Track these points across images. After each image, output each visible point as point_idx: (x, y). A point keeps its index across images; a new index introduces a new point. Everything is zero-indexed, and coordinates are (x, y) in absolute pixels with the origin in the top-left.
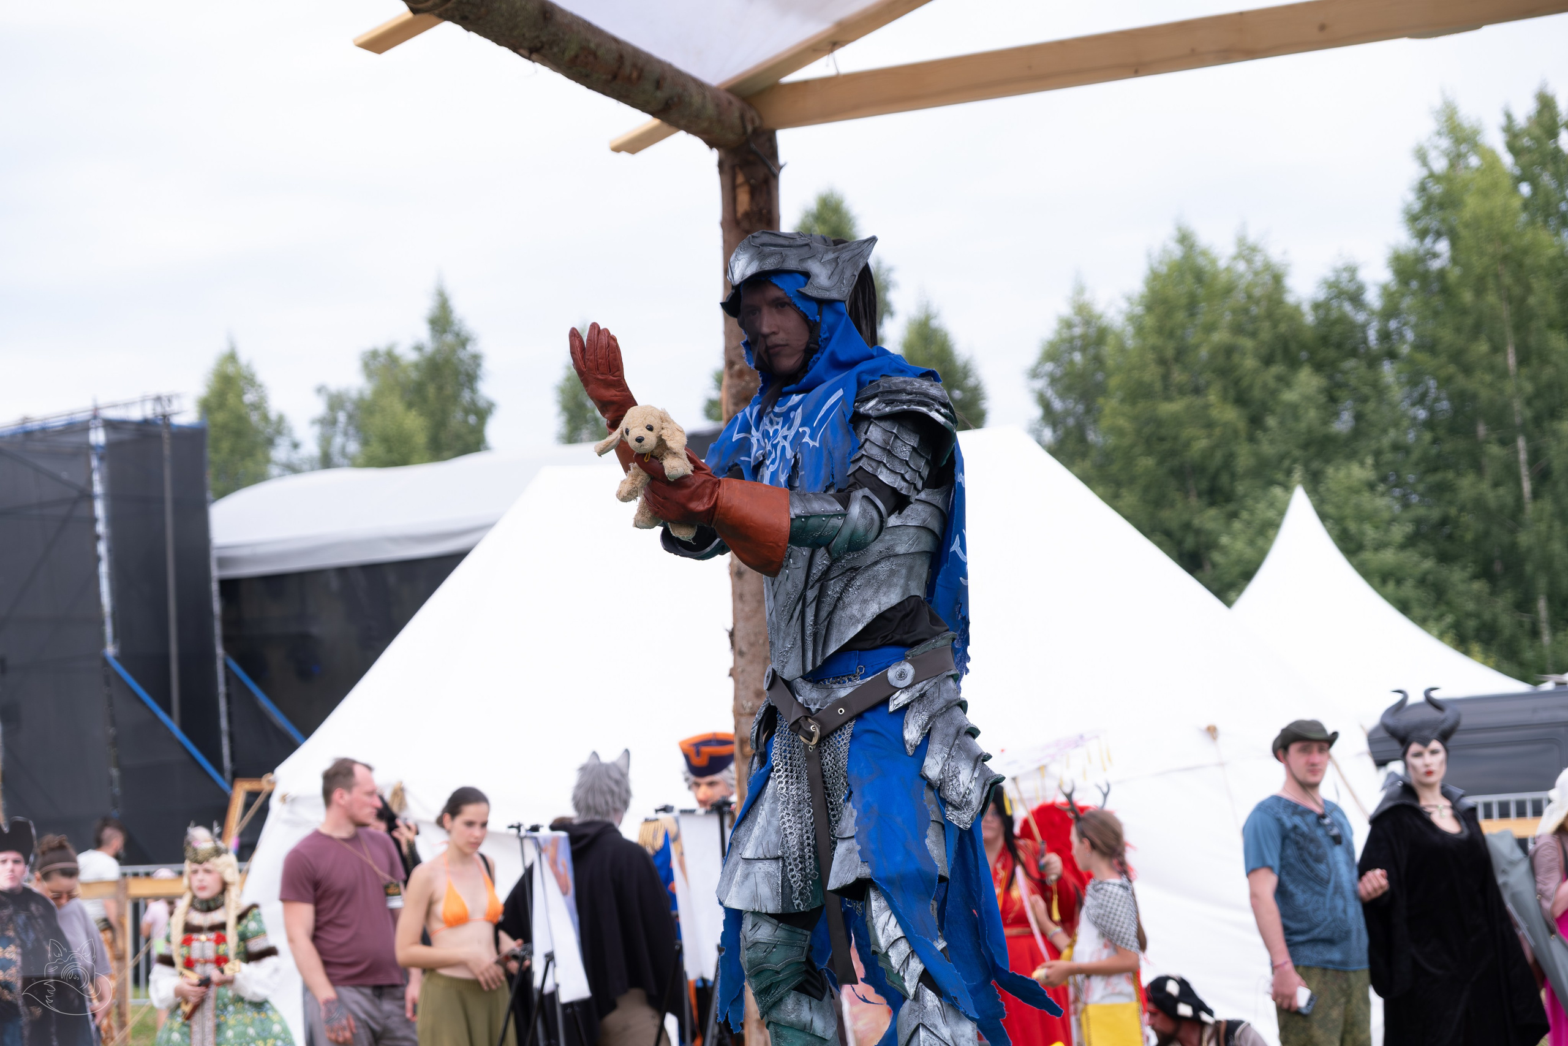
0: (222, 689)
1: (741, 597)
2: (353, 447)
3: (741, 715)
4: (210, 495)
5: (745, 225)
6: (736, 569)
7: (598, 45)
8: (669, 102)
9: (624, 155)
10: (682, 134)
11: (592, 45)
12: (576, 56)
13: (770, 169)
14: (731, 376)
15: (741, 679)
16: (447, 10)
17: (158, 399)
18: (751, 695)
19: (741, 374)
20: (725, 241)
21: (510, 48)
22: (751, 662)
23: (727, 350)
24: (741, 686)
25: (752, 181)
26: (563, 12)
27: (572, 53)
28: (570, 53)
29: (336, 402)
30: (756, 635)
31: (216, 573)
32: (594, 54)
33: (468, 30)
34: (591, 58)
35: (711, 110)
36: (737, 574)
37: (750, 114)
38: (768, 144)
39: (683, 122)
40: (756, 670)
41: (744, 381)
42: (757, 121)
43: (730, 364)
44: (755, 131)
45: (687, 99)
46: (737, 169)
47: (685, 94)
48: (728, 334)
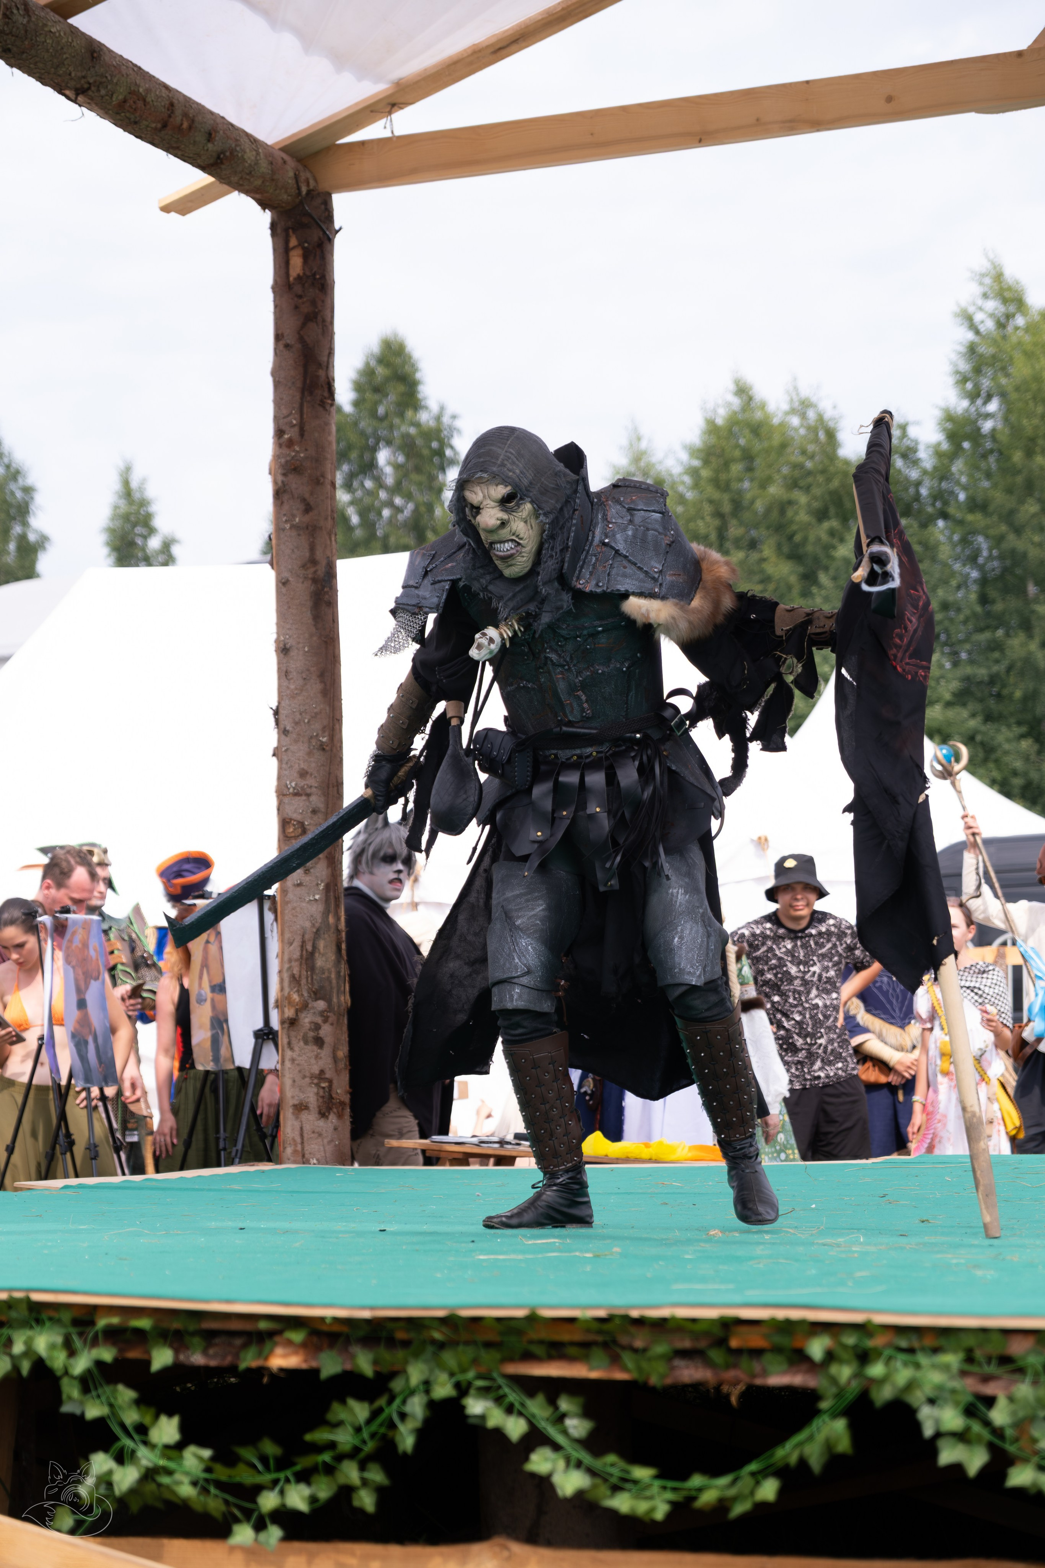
1: (287, 674)
3: (284, 795)
5: (298, 289)
6: (282, 645)
7: (148, 91)
8: (222, 156)
9: (173, 214)
10: (236, 193)
11: (141, 90)
12: (125, 101)
13: (325, 233)
14: (280, 445)
15: (285, 758)
18: (295, 774)
19: (290, 443)
20: (276, 306)
21: (55, 89)
22: (296, 741)
23: (276, 418)
24: (284, 766)
25: (306, 245)
26: (110, 51)
27: (121, 97)
28: (118, 97)
30: (301, 714)
32: (144, 100)
33: (11, 66)
34: (140, 104)
35: (264, 167)
36: (283, 650)
37: (303, 175)
38: (323, 207)
39: (235, 179)
40: (301, 750)
41: (294, 451)
42: (312, 183)
43: (279, 433)
44: (309, 192)
45: (240, 155)
46: (291, 231)
47: (238, 149)
48: (278, 402)
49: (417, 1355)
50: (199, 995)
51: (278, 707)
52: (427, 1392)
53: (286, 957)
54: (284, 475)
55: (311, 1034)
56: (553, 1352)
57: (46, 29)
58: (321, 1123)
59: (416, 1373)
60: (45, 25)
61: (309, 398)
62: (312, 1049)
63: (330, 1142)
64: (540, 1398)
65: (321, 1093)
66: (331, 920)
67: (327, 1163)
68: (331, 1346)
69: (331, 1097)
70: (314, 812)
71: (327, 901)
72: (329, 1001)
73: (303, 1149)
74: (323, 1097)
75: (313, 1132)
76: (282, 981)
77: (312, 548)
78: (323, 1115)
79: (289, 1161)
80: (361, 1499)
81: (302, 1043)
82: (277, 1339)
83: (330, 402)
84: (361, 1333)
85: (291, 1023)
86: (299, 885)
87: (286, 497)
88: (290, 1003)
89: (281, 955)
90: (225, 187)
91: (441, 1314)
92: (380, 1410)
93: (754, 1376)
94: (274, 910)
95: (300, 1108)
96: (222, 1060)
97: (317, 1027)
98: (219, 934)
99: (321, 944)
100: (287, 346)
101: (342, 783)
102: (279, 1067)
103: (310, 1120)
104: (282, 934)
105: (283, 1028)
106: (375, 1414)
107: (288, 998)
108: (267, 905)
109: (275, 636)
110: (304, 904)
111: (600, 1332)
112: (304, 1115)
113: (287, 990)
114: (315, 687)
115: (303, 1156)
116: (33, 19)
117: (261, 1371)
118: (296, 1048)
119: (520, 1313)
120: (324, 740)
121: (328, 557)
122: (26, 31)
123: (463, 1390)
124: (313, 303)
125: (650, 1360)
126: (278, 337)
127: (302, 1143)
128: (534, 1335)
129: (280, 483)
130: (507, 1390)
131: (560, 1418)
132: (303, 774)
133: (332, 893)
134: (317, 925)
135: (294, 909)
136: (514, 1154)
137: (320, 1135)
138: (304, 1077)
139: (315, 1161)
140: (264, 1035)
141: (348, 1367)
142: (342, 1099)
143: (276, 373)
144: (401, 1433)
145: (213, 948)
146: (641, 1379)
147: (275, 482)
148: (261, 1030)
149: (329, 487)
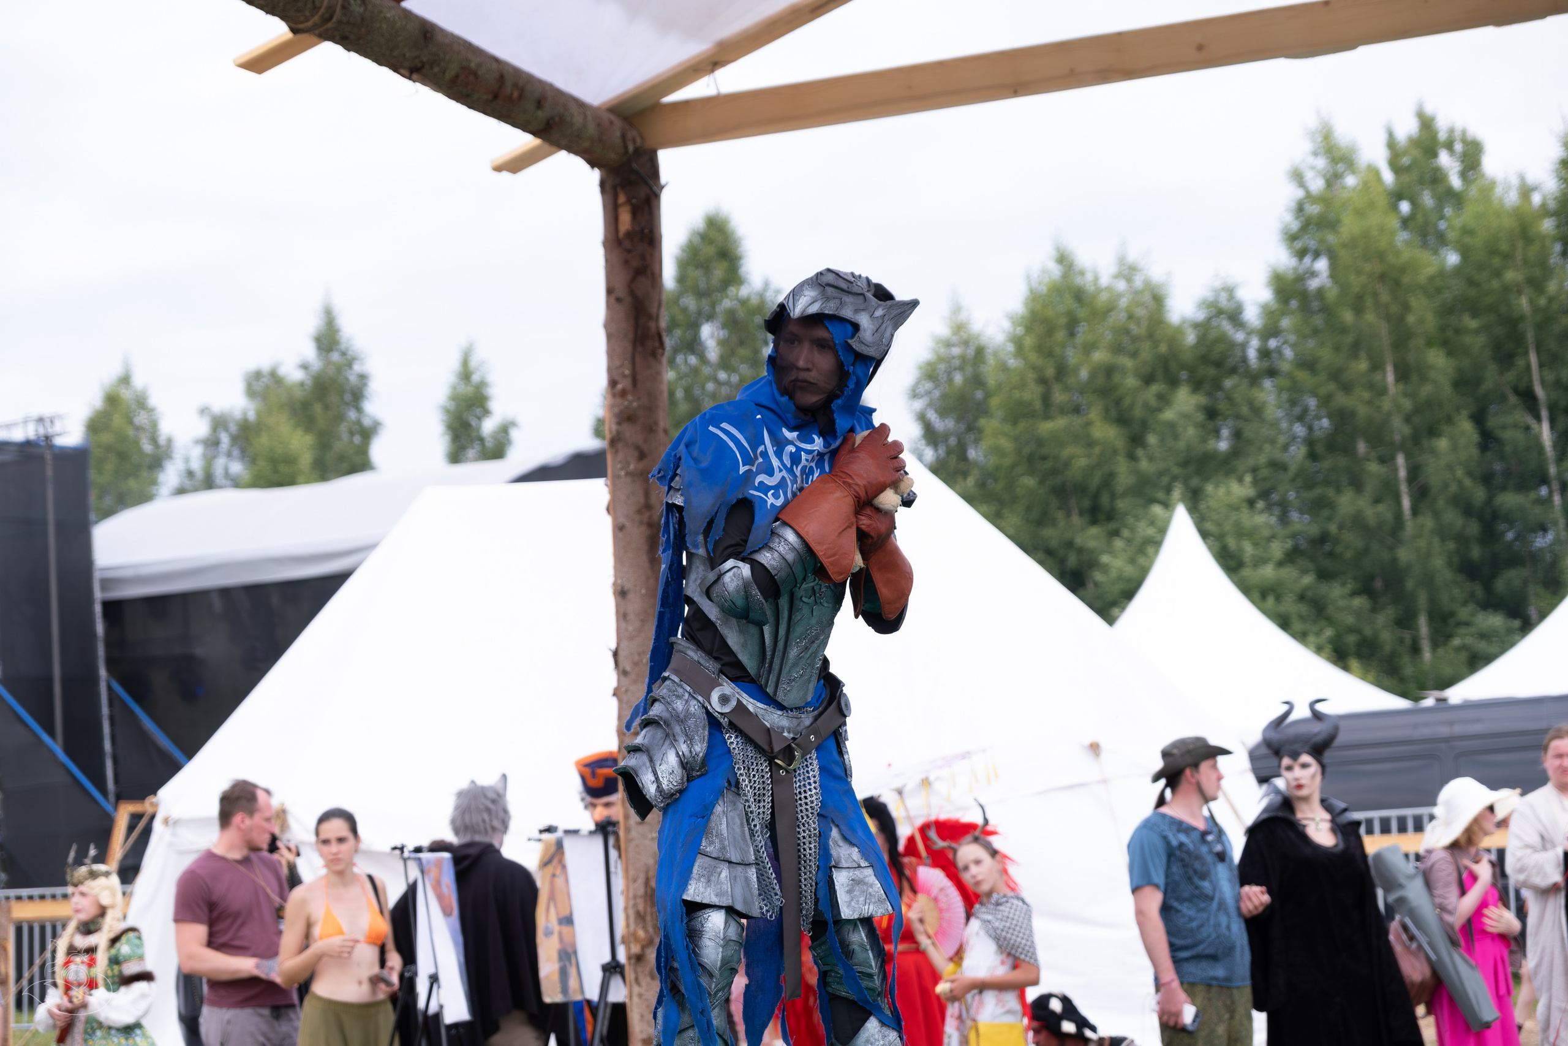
0: (105, 710)
1: (625, 616)
2: (237, 467)
4: (92, 516)
5: (627, 244)
6: (619, 588)
7: (479, 65)
8: (550, 122)
9: (505, 175)
10: (563, 154)
11: (473, 65)
12: (457, 76)
13: (651, 189)
14: (614, 395)
15: (625, 699)
16: (327, 30)
17: (40, 420)
19: (623, 394)
20: (607, 261)
21: (391, 69)
22: (635, 682)
23: (609, 369)
24: (624, 707)
25: (634, 201)
26: (443, 31)
27: (453, 73)
28: (450, 74)
29: (219, 423)
30: (639, 654)
31: (98, 595)
32: (475, 74)
33: (349, 50)
34: (471, 78)
35: (592, 129)
36: (621, 593)
37: (631, 133)
38: (648, 164)
39: (564, 142)
41: (627, 400)
42: (638, 141)
43: (613, 383)
44: (636, 151)
45: (568, 120)
46: (619, 189)
47: (568, 113)
48: (611, 354)
50: (547, 928)
51: (617, 649)
53: (631, 894)
54: (619, 423)
57: (382, 15)
60: (381, 12)
61: (639, 349)
76: (627, 918)
77: (647, 494)
81: (648, 979)
83: (660, 351)
85: (639, 959)
87: (620, 445)
88: (636, 939)
89: (626, 892)
90: (552, 148)
94: (618, 847)
96: (571, 991)
98: (564, 867)
100: (618, 300)
102: (627, 1001)
104: (626, 871)
105: (630, 964)
107: (634, 935)
108: (611, 841)
109: (612, 580)
110: (647, 842)
113: (632, 927)
116: (370, 7)
118: (644, 984)
122: (363, 19)
124: (643, 257)
126: (610, 291)
129: (614, 432)
135: (637, 846)
140: (612, 969)
143: (607, 326)
145: (560, 881)
148: (608, 964)
149: (661, 435)
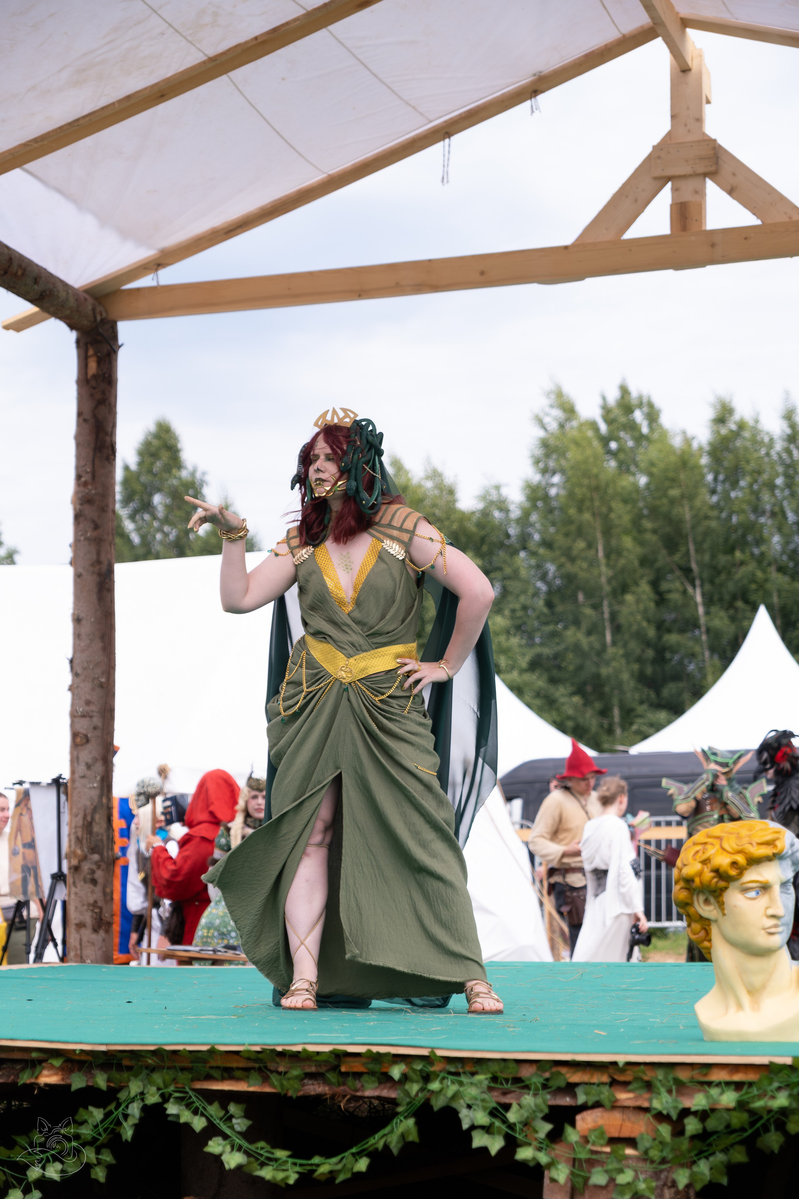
1: (79, 636)
3: (75, 717)
5: (93, 383)
6: (76, 617)
8: (43, 294)
9: (11, 332)
10: (53, 319)
13: (112, 347)
14: (79, 485)
15: (76, 692)
18: (83, 703)
19: (85, 484)
20: (78, 394)
22: (84, 681)
23: (77, 468)
24: (75, 697)
25: (99, 354)
30: (87, 662)
35: (72, 302)
36: (77, 620)
37: (99, 309)
38: (111, 330)
39: (52, 309)
40: (87, 687)
41: (88, 488)
42: (104, 315)
43: (78, 477)
44: (102, 320)
45: (55, 294)
46: (89, 346)
47: (55, 289)
48: (78, 457)
49: (136, 1076)
50: (15, 849)
51: (72, 658)
52: (143, 1100)
53: (73, 825)
54: (81, 504)
55: (89, 877)
56: (226, 1075)
58: (94, 936)
59: (135, 1087)
61: (98, 455)
62: (89, 887)
63: (100, 948)
64: (216, 1105)
65: (94, 915)
66: (104, 800)
67: (97, 962)
68: (80, 1070)
69: (101, 919)
70: (95, 728)
71: (102, 788)
72: (101, 854)
73: (81, 953)
74: (96, 919)
75: (89, 942)
76: (70, 841)
77: (98, 554)
78: (95, 930)
79: (72, 961)
80: (96, 1173)
81: (82, 883)
82: (44, 1064)
84: (101, 1061)
85: (76, 869)
86: (83, 777)
87: (81, 519)
88: (76, 855)
89: (70, 824)
90: (46, 315)
91: (152, 1048)
92: (110, 1113)
93: (357, 1090)
94: (66, 794)
95: (80, 925)
97: (93, 872)
98: (29, 810)
99: (97, 817)
100: (85, 420)
101: (114, 710)
102: (67, 898)
103: (87, 934)
104: (71, 809)
105: (70, 872)
106: (107, 1115)
107: (74, 852)
108: (62, 790)
109: (71, 611)
110: (86, 790)
111: (256, 1060)
112: (83, 931)
113: (73, 847)
114: (98, 645)
115: (81, 957)
117: (33, 1086)
118: (78, 886)
119: (205, 1048)
120: (103, 680)
121: (109, 560)
123: (165, 1098)
124: (103, 392)
125: (289, 1079)
126: (80, 414)
127: (81, 949)
128: (214, 1064)
129: (78, 510)
130: (194, 1099)
131: (229, 1118)
132: (88, 703)
133: (105, 784)
134: (95, 804)
135: (79, 793)
136: (223, 958)
137: (93, 944)
138: (83, 905)
139: (89, 961)
140: (58, 877)
141: (90, 1084)
142: (108, 920)
143: (77, 437)
144: (125, 1128)
145: (25, 819)
146: (282, 1094)
147: (75, 509)
148: (55, 874)
149: (110, 513)
